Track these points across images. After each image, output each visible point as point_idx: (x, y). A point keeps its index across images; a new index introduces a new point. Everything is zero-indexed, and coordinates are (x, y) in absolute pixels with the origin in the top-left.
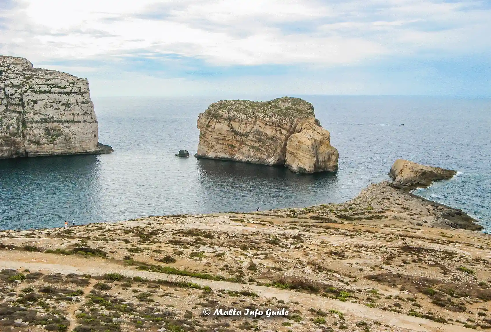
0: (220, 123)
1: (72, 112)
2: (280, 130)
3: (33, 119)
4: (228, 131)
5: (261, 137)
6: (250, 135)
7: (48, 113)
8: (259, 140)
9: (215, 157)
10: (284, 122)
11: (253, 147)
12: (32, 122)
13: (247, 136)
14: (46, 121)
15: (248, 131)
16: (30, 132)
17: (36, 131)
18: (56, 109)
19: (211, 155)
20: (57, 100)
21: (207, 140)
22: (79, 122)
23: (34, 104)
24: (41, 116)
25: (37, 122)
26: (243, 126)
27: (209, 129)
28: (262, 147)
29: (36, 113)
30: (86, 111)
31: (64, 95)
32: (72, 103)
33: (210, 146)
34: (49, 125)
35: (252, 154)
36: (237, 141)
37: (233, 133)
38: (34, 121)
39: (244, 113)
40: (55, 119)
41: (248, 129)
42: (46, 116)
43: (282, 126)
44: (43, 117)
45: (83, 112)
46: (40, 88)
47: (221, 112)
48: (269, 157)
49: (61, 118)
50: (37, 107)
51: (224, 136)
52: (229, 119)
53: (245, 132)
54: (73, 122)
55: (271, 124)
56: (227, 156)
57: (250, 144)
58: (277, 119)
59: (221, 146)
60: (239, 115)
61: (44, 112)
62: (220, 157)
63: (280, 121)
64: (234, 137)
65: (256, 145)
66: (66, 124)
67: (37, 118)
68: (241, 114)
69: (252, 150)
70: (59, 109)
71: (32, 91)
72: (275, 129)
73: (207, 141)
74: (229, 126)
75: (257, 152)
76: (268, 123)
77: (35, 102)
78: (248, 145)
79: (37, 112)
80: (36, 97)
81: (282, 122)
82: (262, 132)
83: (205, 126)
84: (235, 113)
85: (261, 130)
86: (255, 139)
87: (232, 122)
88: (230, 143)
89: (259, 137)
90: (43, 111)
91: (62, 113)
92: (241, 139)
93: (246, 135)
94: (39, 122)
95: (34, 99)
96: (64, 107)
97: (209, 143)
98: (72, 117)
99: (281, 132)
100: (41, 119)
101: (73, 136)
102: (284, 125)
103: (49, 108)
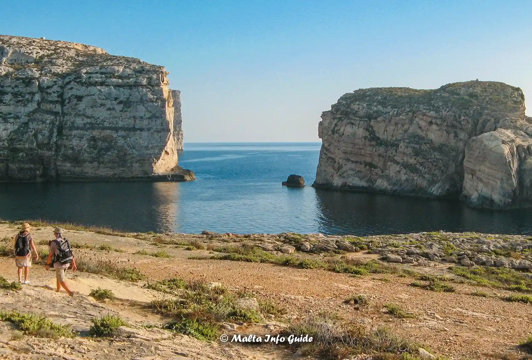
0: (352, 124)
1: (132, 115)
2: (455, 132)
3: (73, 123)
4: (365, 138)
5: (420, 147)
6: (402, 144)
7: (96, 115)
8: (417, 153)
9: (342, 186)
10: (463, 118)
11: (406, 166)
12: (72, 128)
13: (397, 146)
14: (92, 127)
15: (399, 138)
16: (67, 143)
17: (75, 142)
18: (109, 109)
19: (337, 181)
20: (114, 95)
21: (333, 156)
22: (141, 130)
23: (78, 101)
24: (86, 119)
25: (78, 128)
26: (391, 128)
27: (336, 135)
28: (422, 164)
29: (80, 115)
30: (154, 113)
31: (124, 89)
32: (133, 100)
33: (336, 166)
34: (96, 133)
35: (404, 177)
36: (379, 155)
37: (374, 143)
38: (74, 127)
39: (394, 107)
40: (106, 124)
41: (399, 134)
42: (93, 119)
43: (460, 126)
44: (89, 121)
45: (148, 115)
46: (90, 78)
47: (355, 107)
48: (432, 183)
49: (115, 123)
50: (82, 106)
51: (358, 147)
52: (369, 117)
53: (394, 139)
54: (134, 129)
55: (439, 122)
56: (363, 184)
57: (401, 161)
58: (450, 113)
59: (353, 166)
60: (385, 110)
61: (91, 114)
62: (351, 184)
63: (455, 116)
64: (375, 149)
65: (412, 161)
66: (121, 133)
67: (79, 121)
68: (389, 107)
69: (404, 171)
70: (114, 109)
71: (77, 83)
72: (447, 132)
73: (331, 158)
74: (367, 130)
75: (412, 174)
76: (434, 121)
77: (80, 98)
78: (398, 163)
79: (81, 113)
80: (82, 91)
81: (460, 117)
82: (423, 138)
83: (330, 132)
84: (380, 107)
85: (423, 134)
86: (409, 151)
87: (372, 123)
88: (368, 160)
89: (417, 146)
90: (89, 112)
91: (117, 115)
92: (386, 152)
93: (395, 145)
94: (82, 129)
95: (79, 93)
96: (122, 105)
97: (335, 162)
98: (131, 121)
99: (456, 136)
100: (85, 124)
101: (130, 151)
102: (462, 123)
103: (100, 107)
